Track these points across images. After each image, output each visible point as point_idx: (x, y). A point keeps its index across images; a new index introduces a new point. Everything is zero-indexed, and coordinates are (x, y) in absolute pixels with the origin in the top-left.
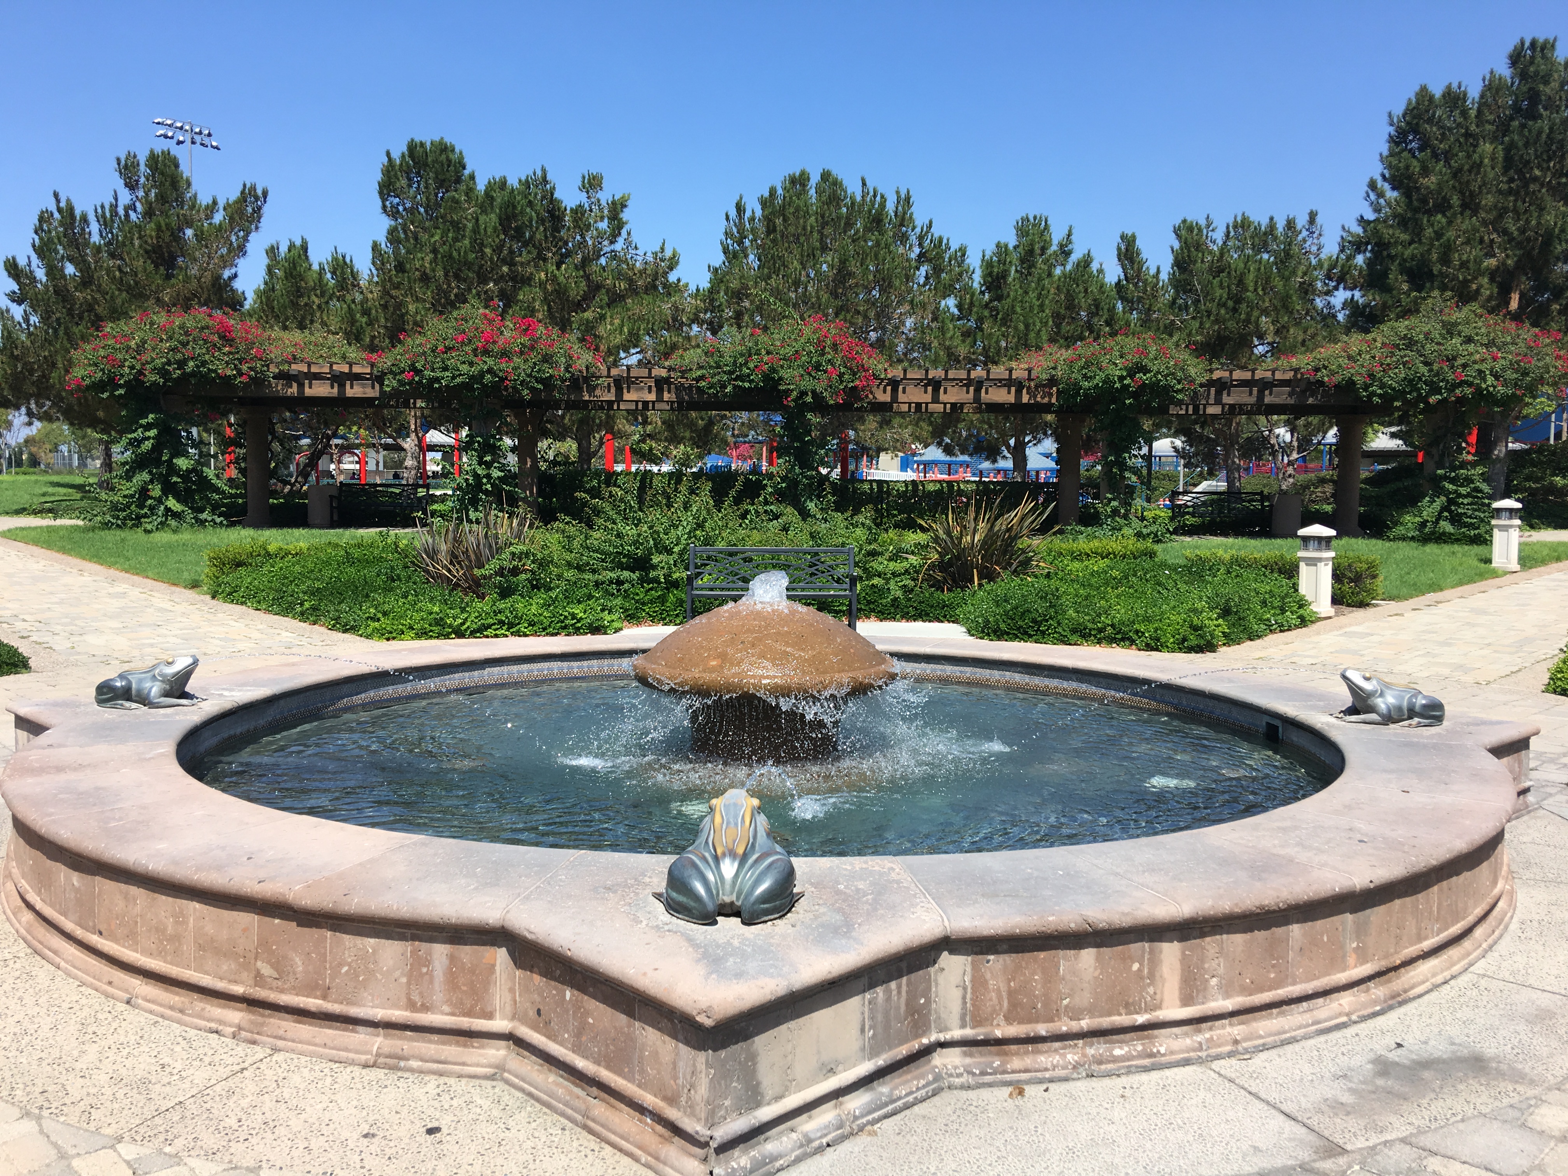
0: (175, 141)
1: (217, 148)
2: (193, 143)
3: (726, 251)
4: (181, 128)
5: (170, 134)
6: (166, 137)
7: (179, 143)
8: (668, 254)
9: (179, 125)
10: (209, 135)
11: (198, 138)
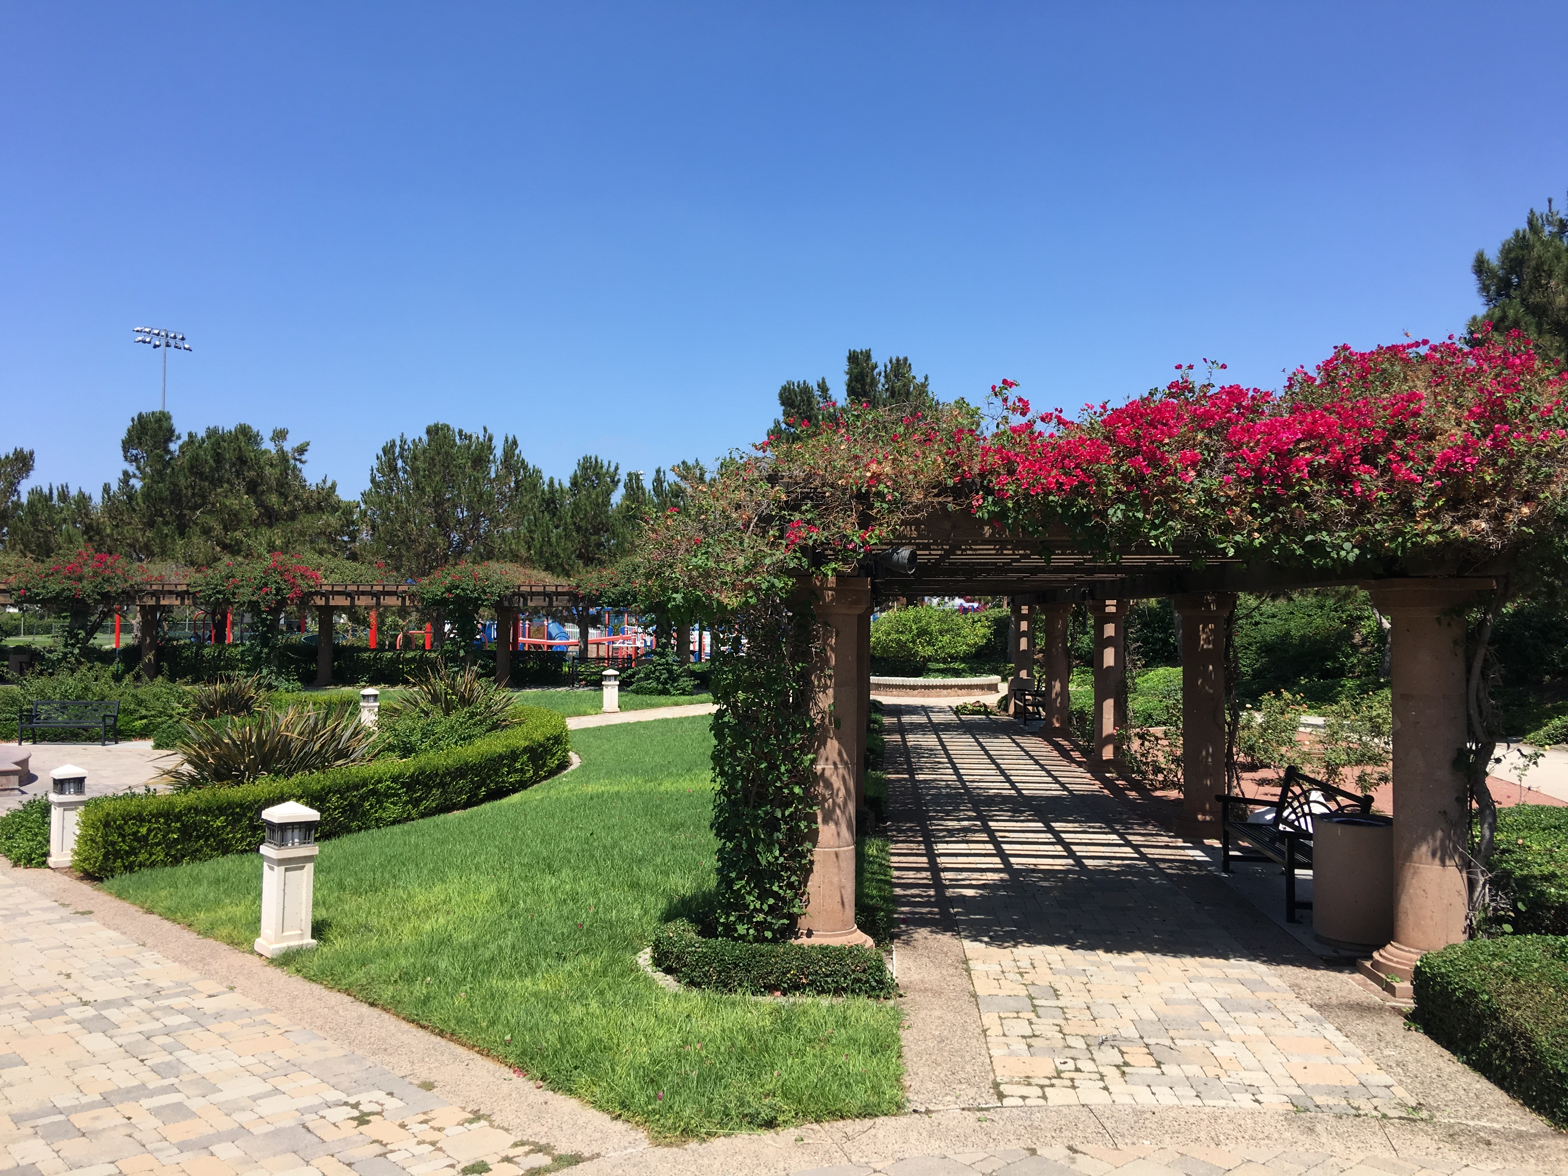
0: (152, 345)
1: (189, 349)
2: (168, 345)
3: (373, 481)
4: (158, 334)
5: (148, 340)
6: (144, 342)
7: (156, 346)
8: (329, 484)
9: (156, 332)
10: (183, 339)
11: (172, 342)
